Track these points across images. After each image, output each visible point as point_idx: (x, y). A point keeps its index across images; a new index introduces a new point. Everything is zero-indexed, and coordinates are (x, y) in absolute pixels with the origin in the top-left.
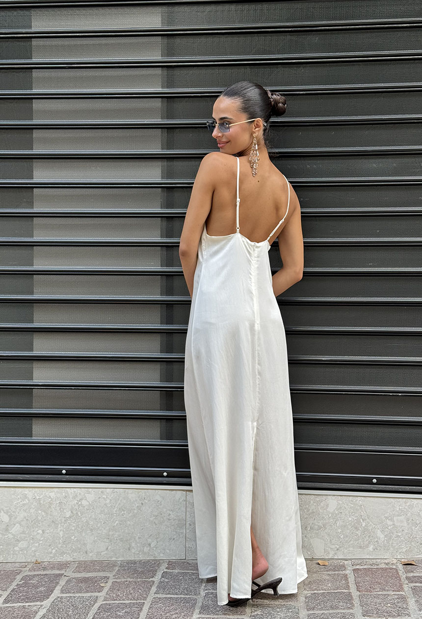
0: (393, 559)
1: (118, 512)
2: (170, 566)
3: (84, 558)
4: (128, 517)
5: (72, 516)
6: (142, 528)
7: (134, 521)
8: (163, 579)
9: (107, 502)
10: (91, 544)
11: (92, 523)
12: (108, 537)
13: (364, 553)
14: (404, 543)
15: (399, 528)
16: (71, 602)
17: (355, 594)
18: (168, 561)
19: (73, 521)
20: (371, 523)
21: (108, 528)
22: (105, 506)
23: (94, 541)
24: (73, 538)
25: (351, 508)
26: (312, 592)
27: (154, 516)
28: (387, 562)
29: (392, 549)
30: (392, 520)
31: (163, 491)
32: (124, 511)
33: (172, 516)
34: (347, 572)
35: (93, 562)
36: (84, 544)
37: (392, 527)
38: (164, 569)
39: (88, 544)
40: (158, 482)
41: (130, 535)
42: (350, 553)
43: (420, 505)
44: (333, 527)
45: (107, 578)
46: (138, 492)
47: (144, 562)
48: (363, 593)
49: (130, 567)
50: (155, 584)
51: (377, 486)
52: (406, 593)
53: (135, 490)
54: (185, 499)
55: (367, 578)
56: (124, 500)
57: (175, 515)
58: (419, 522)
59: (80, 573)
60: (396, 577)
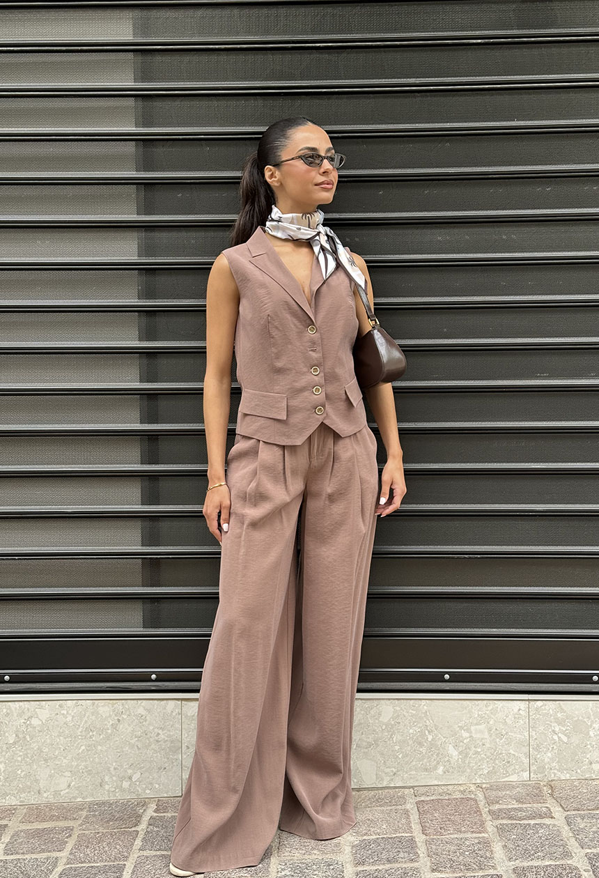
0: (470, 785)
1: (84, 734)
2: (161, 807)
3: (36, 800)
4: (98, 740)
5: (18, 742)
6: (119, 754)
7: (108, 746)
8: (151, 827)
9: (67, 719)
10: (46, 780)
11: (47, 750)
12: (70, 769)
13: (431, 778)
14: (485, 761)
15: (478, 742)
16: (20, 867)
17: (420, 838)
18: (157, 799)
19: (18, 749)
20: (440, 735)
21: (69, 757)
22: (65, 725)
23: (50, 776)
24: (19, 772)
25: (412, 716)
26: (360, 838)
27: (136, 737)
28: (462, 789)
29: (468, 770)
30: (468, 730)
31: (148, 701)
32: (93, 732)
33: (163, 736)
34: (408, 806)
35: (49, 806)
36: (37, 781)
37: (468, 740)
38: (152, 812)
39: (41, 781)
40: (143, 689)
41: (102, 764)
42: (411, 778)
43: (506, 709)
44: (389, 742)
45: (70, 829)
46: (113, 705)
47: (123, 803)
48: (431, 837)
49: (103, 811)
50: (139, 835)
51: (449, 683)
52: (489, 835)
53: (108, 701)
54: (180, 712)
55: (435, 815)
56: (93, 715)
57: (166, 735)
58: (505, 733)
59: (31, 824)
60: (476, 811)
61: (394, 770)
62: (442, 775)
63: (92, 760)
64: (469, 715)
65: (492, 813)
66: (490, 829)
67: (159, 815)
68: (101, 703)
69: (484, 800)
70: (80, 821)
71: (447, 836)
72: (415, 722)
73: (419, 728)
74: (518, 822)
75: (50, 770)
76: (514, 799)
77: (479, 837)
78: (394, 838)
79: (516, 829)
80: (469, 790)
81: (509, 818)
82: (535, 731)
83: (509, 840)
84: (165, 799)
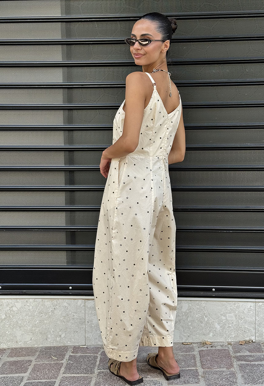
1: (38, 315)
2: (75, 351)
3: (16, 346)
4: (45, 318)
5: (6, 318)
6: (55, 325)
7: (49, 321)
8: (70, 361)
9: (30, 308)
10: (20, 336)
11: (20, 322)
14: (233, 331)
15: (230, 322)
18: (73, 347)
19: (7, 321)
20: (211, 318)
21: (31, 325)
22: (29, 311)
23: (22, 335)
24: (7, 332)
25: (197, 309)
27: (63, 317)
28: (222, 344)
29: (225, 335)
30: (225, 316)
32: (43, 314)
33: (76, 317)
34: (195, 353)
35: (22, 349)
36: (15, 336)
37: (225, 320)
38: (71, 353)
39: (18, 337)
40: (66, 293)
41: (47, 329)
42: (197, 338)
43: (244, 306)
44: (186, 321)
45: (31, 361)
46: (52, 301)
47: (57, 348)
48: (206, 370)
49: (47, 352)
50: (63, 365)
51: (215, 293)
52: (235, 370)
53: (50, 299)
54: (84, 305)
55: (209, 358)
56: (42, 306)
57: (78, 316)
58: (243, 317)
59: (12, 358)
60: (228, 356)
61: (189, 335)
62: (212, 337)
63: (42, 327)
64: (225, 309)
65: (236, 358)
66: (235, 366)
67: (74, 354)
68: (46, 300)
69: (232, 350)
70: (36, 357)
71: (214, 370)
72: (199, 312)
73: (201, 314)
74: (249, 363)
75: (22, 332)
76: (248, 350)
77: (230, 371)
78: (188, 370)
79: (248, 366)
80: (225, 345)
81: (245, 361)
82: (259, 317)
83: (245, 373)
84: (77, 346)
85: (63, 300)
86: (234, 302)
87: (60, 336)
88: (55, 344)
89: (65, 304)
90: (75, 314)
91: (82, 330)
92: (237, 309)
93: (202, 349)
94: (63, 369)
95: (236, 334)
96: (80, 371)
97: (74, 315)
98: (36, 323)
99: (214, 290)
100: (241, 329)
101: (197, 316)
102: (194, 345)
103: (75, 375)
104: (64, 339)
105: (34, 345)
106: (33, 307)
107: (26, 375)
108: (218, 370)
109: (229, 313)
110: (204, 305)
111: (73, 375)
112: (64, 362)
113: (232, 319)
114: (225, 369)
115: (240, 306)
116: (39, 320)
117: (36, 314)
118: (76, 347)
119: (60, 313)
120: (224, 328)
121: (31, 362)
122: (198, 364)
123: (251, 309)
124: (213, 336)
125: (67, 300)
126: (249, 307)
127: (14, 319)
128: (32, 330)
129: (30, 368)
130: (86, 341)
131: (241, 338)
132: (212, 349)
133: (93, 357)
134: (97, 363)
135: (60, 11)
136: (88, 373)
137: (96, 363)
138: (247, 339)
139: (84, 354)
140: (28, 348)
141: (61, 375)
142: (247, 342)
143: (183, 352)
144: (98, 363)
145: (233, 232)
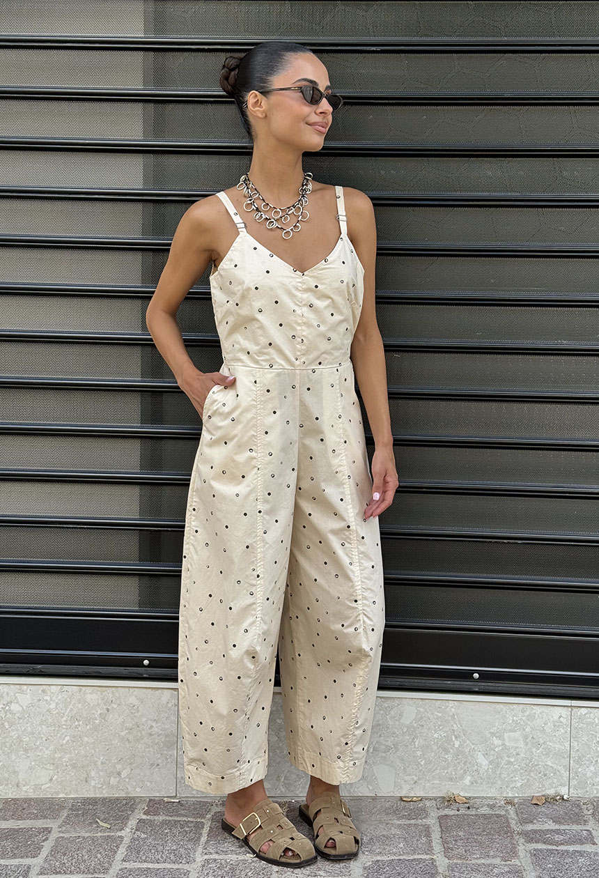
1: (68, 723)
2: (151, 809)
3: (14, 793)
4: (84, 730)
6: (107, 747)
7: (95, 737)
8: (139, 832)
9: (51, 706)
11: (27, 739)
12: (52, 761)
14: (519, 773)
15: (512, 751)
18: (148, 799)
20: (468, 742)
21: (52, 748)
22: (48, 713)
23: (31, 768)
25: (437, 718)
26: (375, 858)
27: (126, 729)
28: (491, 804)
29: (499, 782)
30: (500, 737)
31: (141, 689)
32: (80, 721)
33: (156, 730)
34: (430, 821)
35: (28, 802)
36: (15, 772)
37: (500, 748)
38: (141, 814)
39: (21, 773)
40: (135, 675)
41: (88, 758)
42: (434, 788)
43: (545, 715)
44: (410, 747)
45: (48, 830)
46: (102, 692)
47: (110, 801)
48: (455, 861)
49: (87, 810)
50: (123, 842)
51: (479, 684)
52: (521, 862)
53: (97, 688)
54: (176, 704)
55: (460, 834)
56: (79, 703)
57: (160, 728)
58: (542, 742)
59: (6, 821)
60: (506, 830)
61: (415, 778)
62: (469, 786)
63: (76, 752)
64: (502, 721)
65: (525, 834)
66: (522, 854)
67: (148, 817)
68: (89, 690)
69: (516, 818)
70: (60, 821)
71: (473, 862)
72: (440, 725)
73: (446, 732)
74: (554, 847)
75: (31, 762)
76: (551, 818)
77: (509, 865)
78: (412, 860)
79: (552, 856)
80: (499, 805)
81: (545, 843)
82: (578, 741)
83: (544, 870)
84: (157, 799)
85: (127, 689)
86: (521, 706)
87: (119, 774)
88: (105, 793)
89: (133, 700)
90: (154, 724)
91: (169, 760)
92: (529, 723)
93: (447, 812)
94: (122, 851)
95: (526, 781)
96: (162, 857)
97: (152, 727)
98: (64, 742)
99: (476, 676)
100: (537, 768)
101: (436, 735)
102: (428, 803)
103: (150, 866)
104: (127, 780)
105: (58, 793)
106: (57, 704)
107: (37, 862)
108: (483, 861)
109: (510, 731)
110: (453, 710)
111: (145, 865)
112: (126, 833)
113: (515, 745)
114: (497, 861)
115: (536, 717)
116: (71, 735)
117: (66, 721)
118: (154, 800)
119: (120, 720)
120: (498, 765)
121: (50, 832)
122: (437, 846)
123: (561, 722)
124: (473, 783)
125: (138, 689)
126: (556, 718)
127: (12, 730)
128: (54, 759)
129: (47, 847)
130: (178, 786)
131: (535, 791)
132: (468, 812)
133: (192, 825)
134: (202, 839)
135: (141, 26)
136: (181, 862)
137: (199, 838)
138: (551, 792)
139: (172, 818)
140: (42, 801)
141: (117, 866)
142: (550, 800)
143: (402, 817)
144: (204, 839)
145: (524, 543)
